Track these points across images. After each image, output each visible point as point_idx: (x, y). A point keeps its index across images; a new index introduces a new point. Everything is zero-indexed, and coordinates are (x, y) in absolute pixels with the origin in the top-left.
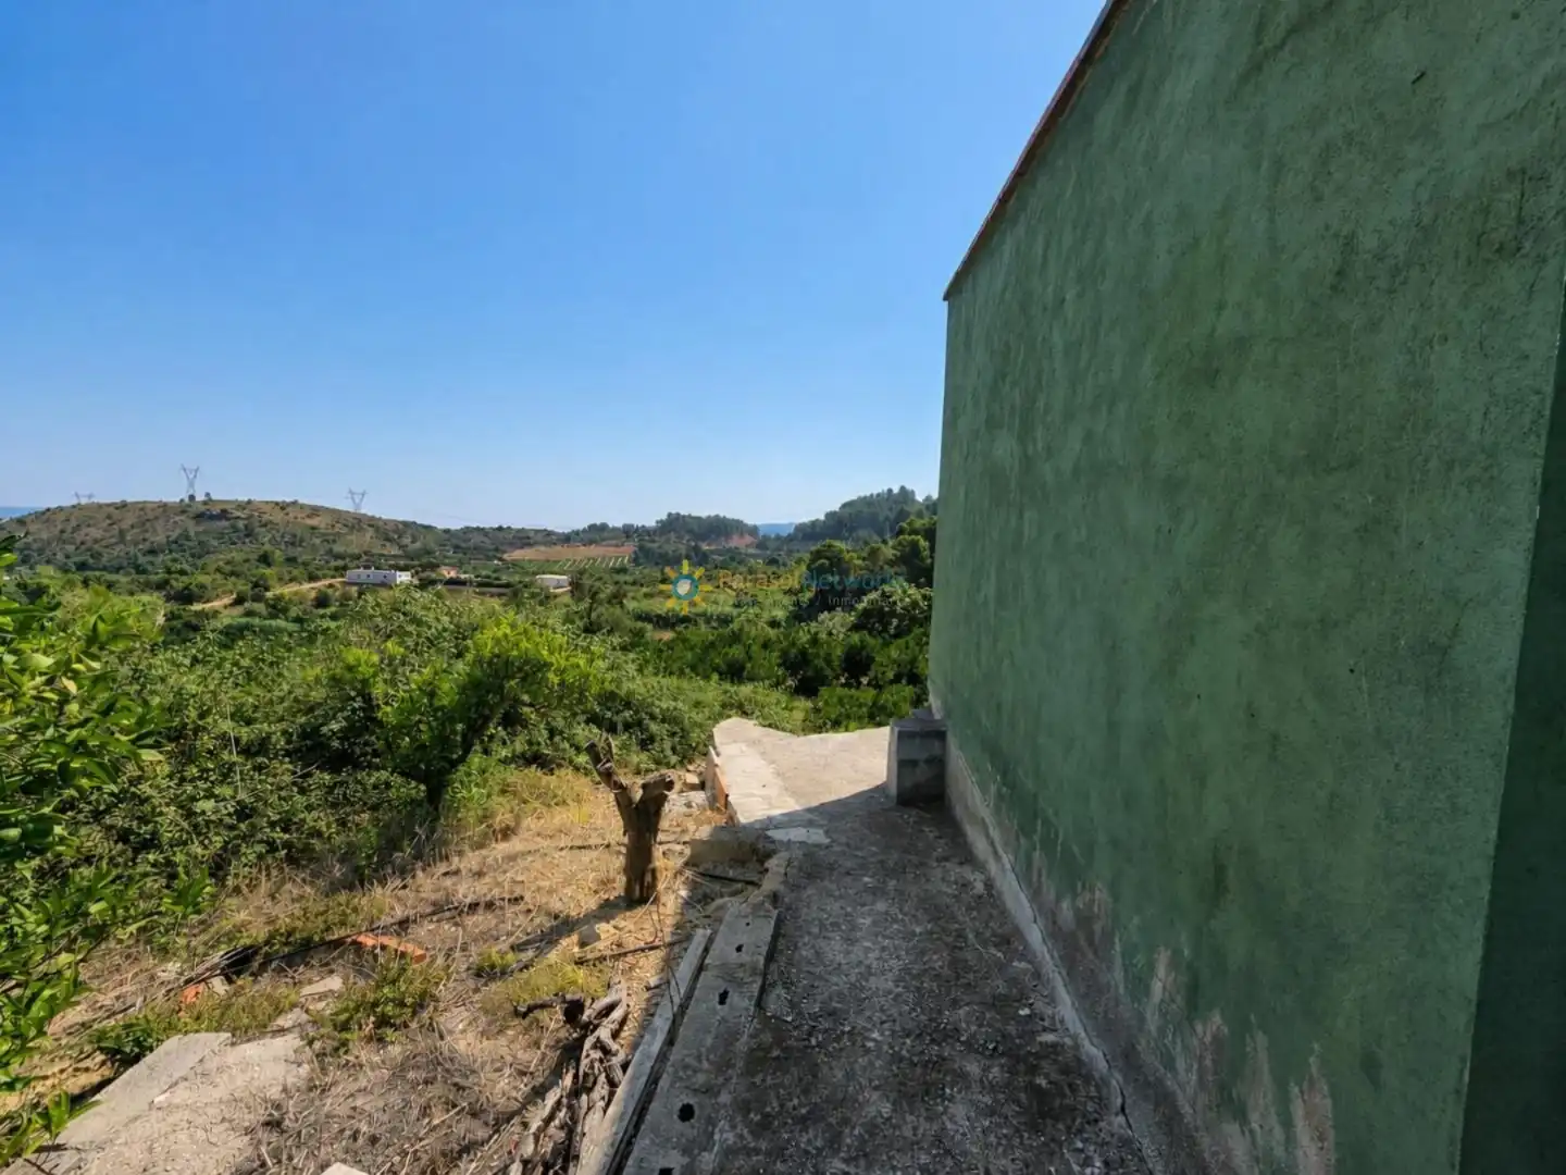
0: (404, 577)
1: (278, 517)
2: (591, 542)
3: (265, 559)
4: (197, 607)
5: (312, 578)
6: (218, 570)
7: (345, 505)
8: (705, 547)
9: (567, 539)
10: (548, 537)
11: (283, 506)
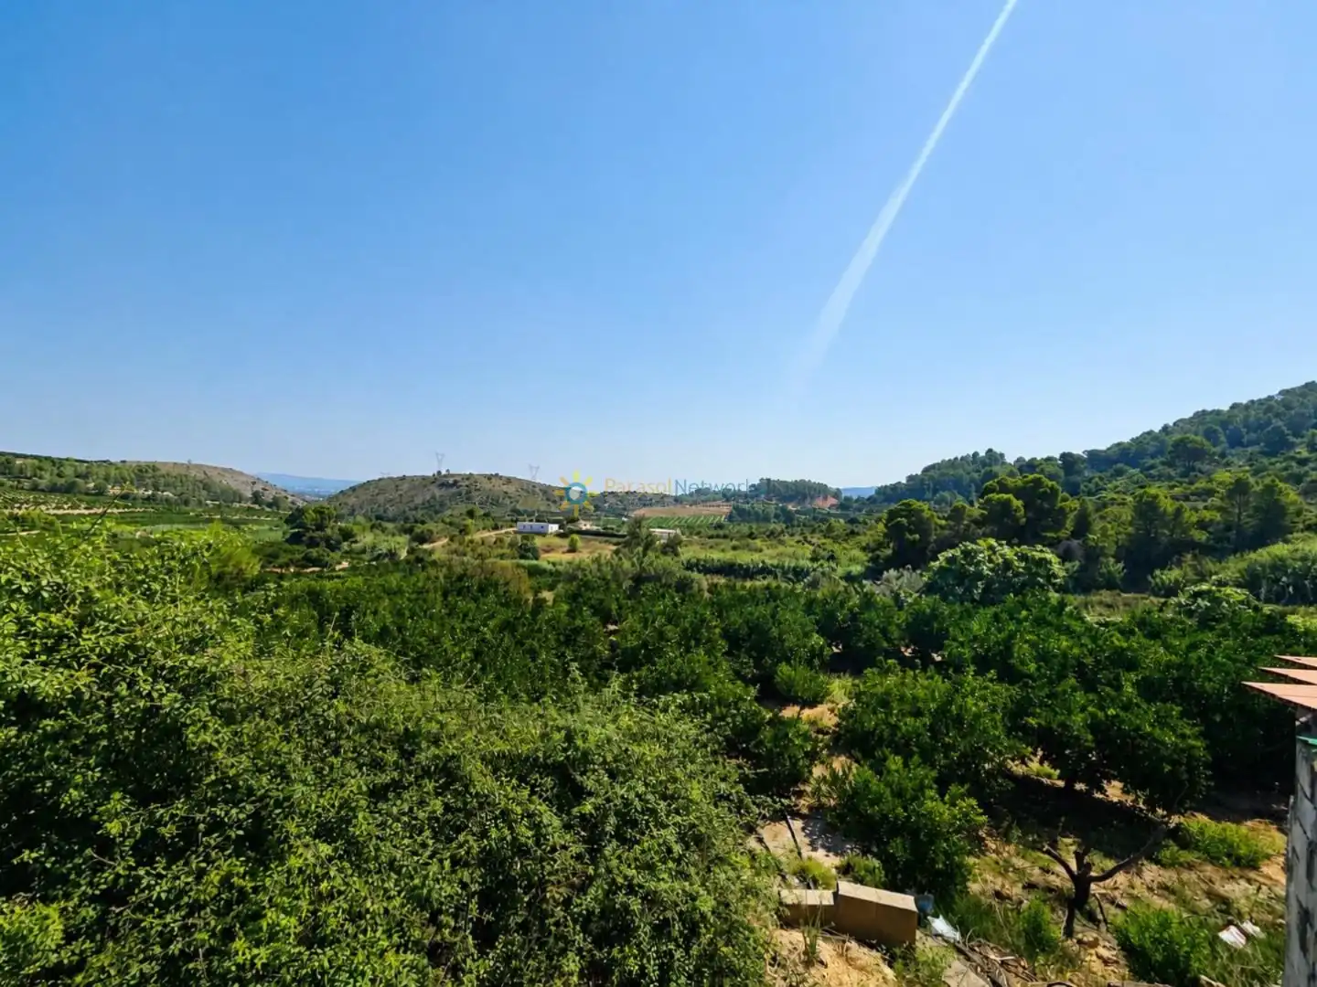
0: (554, 528)
1: (488, 486)
2: (695, 503)
3: (471, 514)
4: (426, 546)
5: (496, 528)
6: (443, 521)
7: (524, 475)
8: (790, 507)
9: (677, 500)
10: (661, 499)
11: (489, 478)
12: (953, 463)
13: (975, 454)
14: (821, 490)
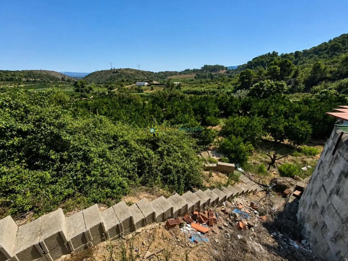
0: (146, 83)
1: (126, 72)
2: (184, 74)
3: (123, 81)
4: (112, 91)
5: (130, 84)
6: (115, 83)
7: (137, 68)
8: (213, 74)
9: (180, 73)
10: (176, 73)
11: (126, 69)
12: (262, 57)
13: (269, 53)
14: (222, 68)
